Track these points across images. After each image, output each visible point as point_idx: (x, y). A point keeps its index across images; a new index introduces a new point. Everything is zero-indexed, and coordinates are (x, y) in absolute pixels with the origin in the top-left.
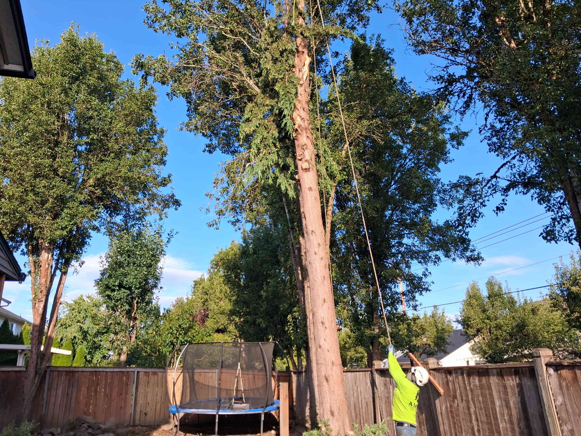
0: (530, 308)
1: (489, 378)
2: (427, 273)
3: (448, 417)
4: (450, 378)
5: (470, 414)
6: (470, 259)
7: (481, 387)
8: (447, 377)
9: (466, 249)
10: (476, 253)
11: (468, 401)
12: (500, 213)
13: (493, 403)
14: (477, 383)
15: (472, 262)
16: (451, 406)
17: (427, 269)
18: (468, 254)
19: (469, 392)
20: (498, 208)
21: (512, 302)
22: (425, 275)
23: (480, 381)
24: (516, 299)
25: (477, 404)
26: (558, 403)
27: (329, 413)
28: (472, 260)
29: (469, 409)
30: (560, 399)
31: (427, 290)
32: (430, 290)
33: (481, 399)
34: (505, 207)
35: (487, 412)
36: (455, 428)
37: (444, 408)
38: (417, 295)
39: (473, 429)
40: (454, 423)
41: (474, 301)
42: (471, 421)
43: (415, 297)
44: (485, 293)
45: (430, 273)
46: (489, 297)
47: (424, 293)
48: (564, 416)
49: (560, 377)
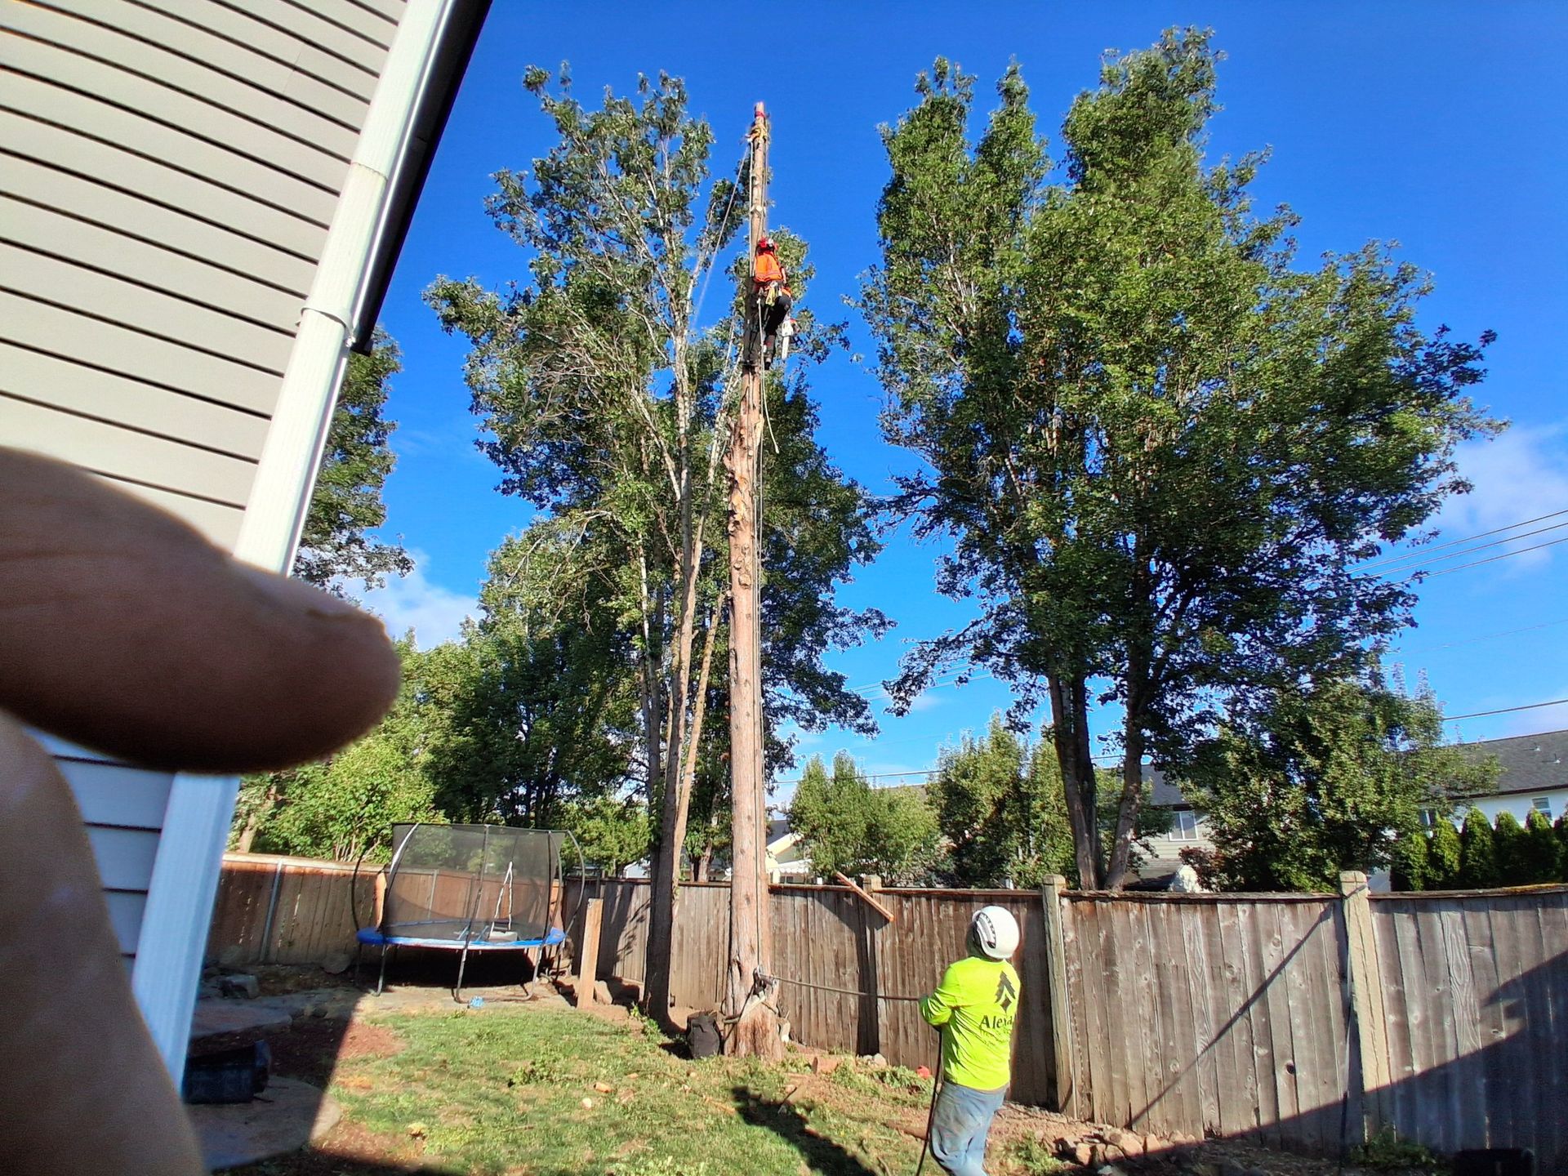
0: (886, 800)
1: (971, 906)
3: (894, 957)
4: (907, 905)
5: (932, 953)
7: (957, 918)
8: (901, 903)
9: (858, 715)
10: (871, 722)
11: (931, 936)
16: (901, 941)
18: (861, 721)
19: (936, 924)
21: (865, 790)
24: (871, 787)
25: (946, 940)
26: (1068, 940)
27: (748, 948)
28: (865, 731)
29: (931, 945)
30: (1071, 935)
33: (953, 932)
36: (903, 970)
37: (888, 944)
39: (934, 971)
40: (903, 964)
41: (815, 783)
42: (932, 962)
44: (830, 773)
46: (836, 780)
48: (1073, 954)
49: (1076, 909)
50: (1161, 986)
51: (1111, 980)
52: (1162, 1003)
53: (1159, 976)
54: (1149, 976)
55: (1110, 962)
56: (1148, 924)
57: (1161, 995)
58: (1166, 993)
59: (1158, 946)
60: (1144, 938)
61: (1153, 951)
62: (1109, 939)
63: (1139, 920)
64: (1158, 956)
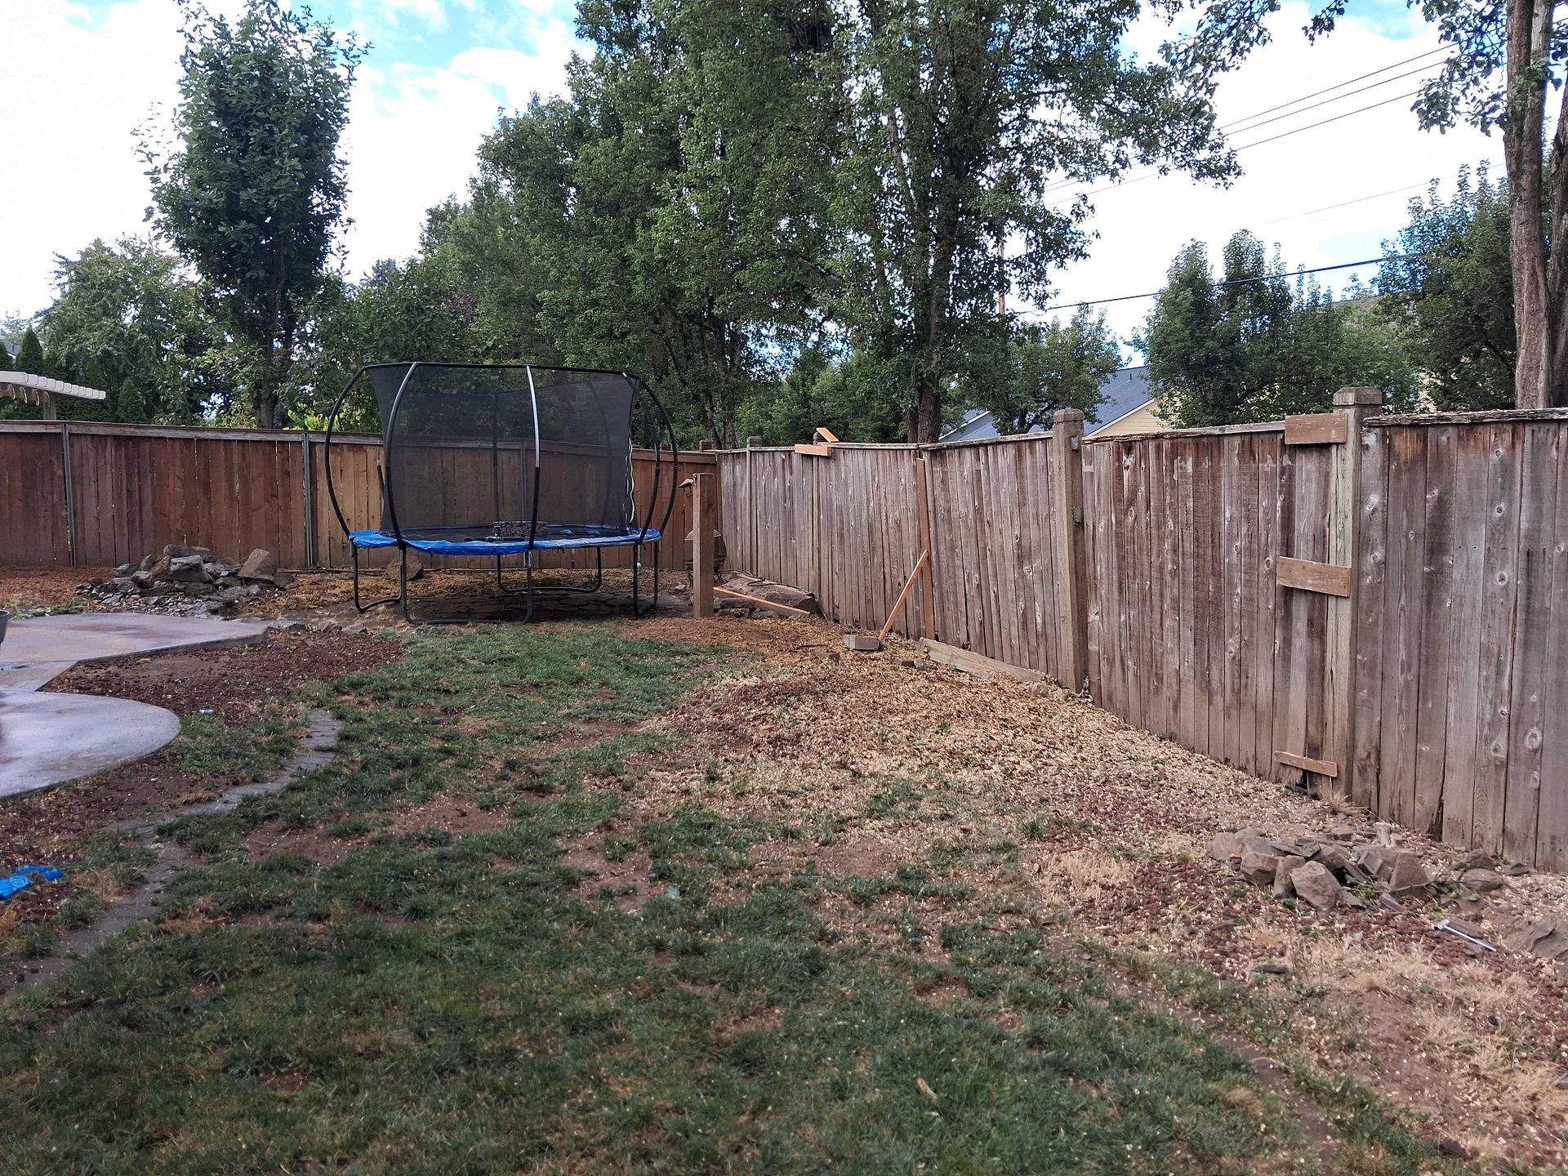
1: (1219, 459)
2: (1084, 208)
3: (1109, 546)
4: (1127, 460)
6: (1206, 170)
7: (1197, 477)
8: (1119, 459)
9: (1198, 142)
10: (1223, 153)
11: (1159, 511)
12: (1321, 38)
13: (1216, 511)
14: (1190, 470)
15: (1209, 180)
16: (1119, 523)
17: (1085, 198)
18: (1203, 155)
19: (1165, 491)
20: (1317, 22)
21: (1281, 299)
22: (1079, 215)
23: (1196, 464)
24: (1293, 291)
25: (1182, 517)
26: (1366, 509)
28: (1211, 173)
29: (1159, 527)
31: (1080, 254)
32: (1085, 256)
33: (1190, 504)
34: (1337, 20)
35: (1201, 532)
38: (1051, 268)
41: (1188, 293)
43: (1044, 272)
44: (1217, 272)
45: (1092, 208)
46: (1228, 283)
47: (1069, 262)
48: (1376, 534)
49: (1388, 450)
50: (1529, 592)
51: (1435, 582)
52: (1527, 624)
53: (1529, 571)
54: (1509, 573)
55: (1436, 548)
56: (1522, 472)
57: (1528, 609)
58: (1537, 605)
59: (1537, 515)
60: (1510, 502)
61: (1524, 525)
62: (1442, 504)
63: (1506, 469)
64: (1534, 534)
